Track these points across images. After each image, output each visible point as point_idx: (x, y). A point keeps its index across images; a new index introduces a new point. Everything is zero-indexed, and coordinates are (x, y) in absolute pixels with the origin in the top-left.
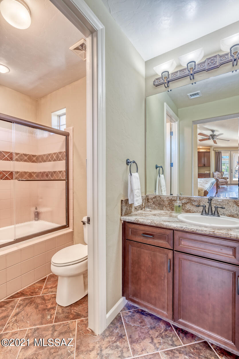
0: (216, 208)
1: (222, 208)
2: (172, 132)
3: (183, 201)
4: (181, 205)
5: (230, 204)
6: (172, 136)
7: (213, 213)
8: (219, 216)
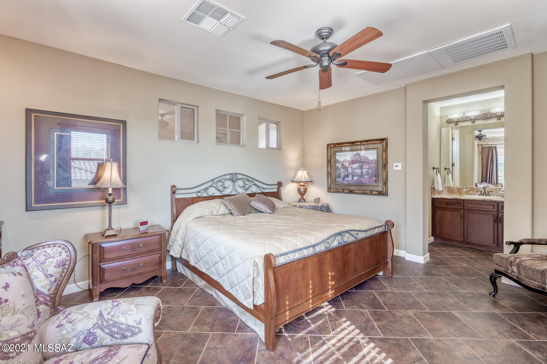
0: (488, 192)
1: (491, 192)
2: (454, 138)
3: (468, 190)
4: (466, 191)
5: (497, 190)
6: (453, 141)
7: (486, 194)
8: (490, 196)
